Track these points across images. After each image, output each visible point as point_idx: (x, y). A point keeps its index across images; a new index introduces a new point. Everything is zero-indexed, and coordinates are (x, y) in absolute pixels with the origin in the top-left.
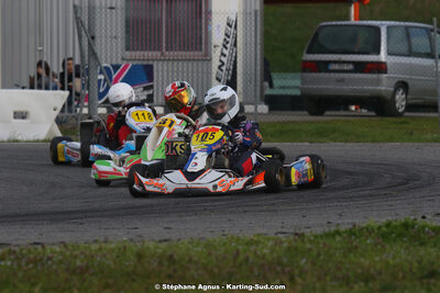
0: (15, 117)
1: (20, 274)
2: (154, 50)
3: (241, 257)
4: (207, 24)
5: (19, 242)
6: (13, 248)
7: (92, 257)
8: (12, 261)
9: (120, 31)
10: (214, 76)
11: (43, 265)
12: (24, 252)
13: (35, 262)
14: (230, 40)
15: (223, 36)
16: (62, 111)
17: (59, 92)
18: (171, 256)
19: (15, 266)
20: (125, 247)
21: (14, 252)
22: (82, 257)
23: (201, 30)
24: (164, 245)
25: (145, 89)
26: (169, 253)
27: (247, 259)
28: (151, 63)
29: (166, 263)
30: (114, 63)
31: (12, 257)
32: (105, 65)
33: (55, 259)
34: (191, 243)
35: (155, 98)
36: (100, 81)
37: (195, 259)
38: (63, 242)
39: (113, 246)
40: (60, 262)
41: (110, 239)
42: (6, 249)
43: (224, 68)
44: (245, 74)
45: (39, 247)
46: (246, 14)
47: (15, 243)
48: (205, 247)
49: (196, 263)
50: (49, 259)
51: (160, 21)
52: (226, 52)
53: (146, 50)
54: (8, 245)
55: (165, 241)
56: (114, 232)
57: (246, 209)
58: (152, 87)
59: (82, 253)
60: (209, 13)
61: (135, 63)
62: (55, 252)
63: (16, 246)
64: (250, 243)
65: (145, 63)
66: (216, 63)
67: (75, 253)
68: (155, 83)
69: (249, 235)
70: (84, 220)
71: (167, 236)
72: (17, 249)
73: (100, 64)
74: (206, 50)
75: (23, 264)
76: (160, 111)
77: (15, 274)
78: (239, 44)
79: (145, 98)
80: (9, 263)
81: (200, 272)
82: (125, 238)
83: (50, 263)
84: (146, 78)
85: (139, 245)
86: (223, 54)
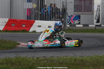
0: (48, 27)
1: (48, 64)
2: (81, 12)
4: (93, 6)
6: (46, 58)
7: (64, 60)
8: (46, 61)
9: (73, 7)
10: (94, 18)
12: (49, 59)
13: (51, 61)
15: (97, 9)
18: (82, 60)
19: (47, 62)
20: (72, 58)
21: (46, 59)
24: (81, 57)
25: (79, 21)
26: (82, 59)
27: (100, 61)
28: (80, 15)
29: (81, 62)
30: (71, 15)
31: (46, 60)
32: (69, 15)
33: (56, 60)
34: (87, 57)
35: (81, 23)
36: (68, 19)
37: (88, 61)
38: (58, 57)
39: (69, 57)
40: (57, 61)
42: (45, 58)
43: (97, 16)
45: (52, 58)
46: (102, 4)
47: (47, 56)
48: (90, 58)
49: (88, 62)
50: (54, 60)
51: (82, 5)
52: (97, 12)
53: (79, 12)
55: (81, 56)
56: (70, 54)
57: (100, 49)
58: (80, 20)
59: (62, 59)
60: (93, 4)
61: (76, 15)
62: (55, 59)
63: (47, 57)
64: (101, 57)
65: (79, 15)
66: (95, 15)
67: (60, 59)
68: (81, 20)
69: (101, 55)
70: (63, 51)
71: (82, 55)
72: (47, 58)
73: (68, 15)
74: (93, 12)
76: (82, 26)
77: (46, 64)
78: (100, 11)
79: (78, 23)
80: (45, 61)
81: (89, 64)
82: (72, 56)
83: (54, 61)
84: (78, 18)
85: (75, 57)
86: (97, 13)
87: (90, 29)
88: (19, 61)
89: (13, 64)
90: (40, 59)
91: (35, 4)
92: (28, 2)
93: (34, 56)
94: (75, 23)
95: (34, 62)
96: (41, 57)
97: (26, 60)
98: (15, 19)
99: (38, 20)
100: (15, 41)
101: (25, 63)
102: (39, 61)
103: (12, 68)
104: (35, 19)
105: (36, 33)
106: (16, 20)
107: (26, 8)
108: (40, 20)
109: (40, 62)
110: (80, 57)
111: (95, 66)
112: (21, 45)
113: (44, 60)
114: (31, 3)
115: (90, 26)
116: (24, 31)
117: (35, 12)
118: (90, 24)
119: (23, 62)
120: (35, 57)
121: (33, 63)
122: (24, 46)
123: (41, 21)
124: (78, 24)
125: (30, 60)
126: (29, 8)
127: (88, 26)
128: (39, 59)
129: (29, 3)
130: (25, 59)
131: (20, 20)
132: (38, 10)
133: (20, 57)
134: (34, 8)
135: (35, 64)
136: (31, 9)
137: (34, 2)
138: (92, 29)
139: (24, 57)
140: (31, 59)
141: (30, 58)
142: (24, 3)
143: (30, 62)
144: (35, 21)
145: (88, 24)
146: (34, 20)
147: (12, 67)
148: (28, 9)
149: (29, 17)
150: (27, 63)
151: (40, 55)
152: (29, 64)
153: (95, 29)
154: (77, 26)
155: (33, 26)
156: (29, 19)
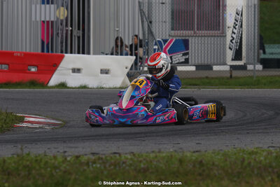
0: (101, 73)
1: (105, 173)
2: (190, 30)
3: (246, 162)
4: (223, 13)
5: (105, 152)
6: (101, 156)
7: (151, 162)
8: (100, 164)
9: (168, 18)
10: (228, 46)
11: (120, 167)
12: (108, 158)
13: (115, 165)
14: (238, 23)
15: (234, 21)
16: (131, 69)
17: (129, 57)
18: (201, 162)
19: (103, 168)
20: (172, 156)
21: (102, 159)
22: (144, 162)
23: (219, 17)
24: (197, 153)
25: (184, 55)
26: (200, 159)
27: (249, 163)
28: (187, 38)
29: (198, 166)
30: (164, 38)
31: (101, 161)
32: (158, 39)
33: (128, 163)
34: (213, 153)
35: (190, 61)
36: (155, 50)
37: (216, 163)
38: (132, 153)
39: (164, 155)
40: (131, 165)
41: (162, 150)
42: (96, 156)
43: (234, 41)
44: (247, 45)
45: (117, 155)
46: (248, 6)
47: (101, 153)
48: (223, 155)
49: (217, 166)
50: (124, 163)
51: (193, 12)
52: (235, 31)
53: (184, 30)
54: (97, 154)
55: (197, 151)
56: (165, 146)
57: (248, 131)
58: (187, 54)
59: (144, 159)
60: (225, 6)
61: (177, 38)
62: (127, 159)
63: (102, 154)
64: (252, 153)
65: (183, 38)
66: (229, 38)
67: (140, 159)
68: (190, 51)
69: (250, 148)
70: (146, 138)
71: (198, 149)
72: (104, 157)
73: (155, 39)
74: (223, 30)
75: (107, 166)
76: (193, 68)
77: (102, 172)
78: (243, 26)
79: (183, 60)
80: (98, 166)
81: (220, 172)
82: (171, 150)
83: (124, 165)
84: (183, 47)
85: (181, 154)
86: (233, 33)
87: (216, 78)
88: (25, 167)
89: (9, 174)
90: (84, 159)
91: (62, 9)
92: (43, 3)
93: (65, 152)
94: (174, 60)
95: (68, 167)
96: (86, 155)
97: (46, 162)
98: (9, 50)
99: (71, 53)
100: (9, 111)
101: (43, 171)
102: (81, 164)
103: (6, 185)
104: (64, 51)
105: (69, 88)
106: (10, 55)
107: (38, 19)
108: (79, 53)
109: (85, 168)
110: (194, 154)
111: (235, 179)
112: (26, 122)
113: (94, 162)
114: (52, 6)
115: (215, 68)
116: (33, 84)
117: (64, 32)
118: (217, 65)
119: (37, 167)
120: (69, 156)
121: (65, 172)
122: (37, 126)
123: (81, 55)
124: (182, 63)
125: (56, 163)
126: (48, 19)
127: (211, 69)
128: (80, 159)
129: (48, 6)
130: (41, 160)
131: (21, 53)
132: (71, 27)
133: (28, 154)
134: (62, 21)
135: (70, 174)
136: (52, 22)
137: (60, 4)
138: (223, 78)
139: (39, 155)
140: (60, 159)
141: (55, 157)
142: (33, 6)
143: (55, 168)
144: (63, 57)
145: (209, 63)
146: (62, 52)
147: (6, 182)
148: (43, 22)
149: (47, 44)
150: (49, 169)
151: (83, 148)
152: (55, 174)
153: (231, 76)
154: (180, 68)
155: (59, 68)
156: (48, 52)
